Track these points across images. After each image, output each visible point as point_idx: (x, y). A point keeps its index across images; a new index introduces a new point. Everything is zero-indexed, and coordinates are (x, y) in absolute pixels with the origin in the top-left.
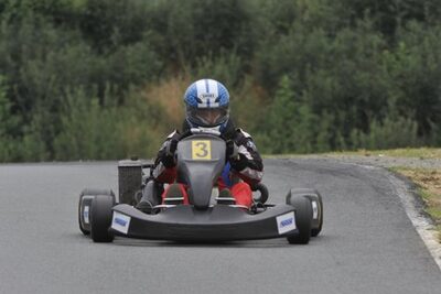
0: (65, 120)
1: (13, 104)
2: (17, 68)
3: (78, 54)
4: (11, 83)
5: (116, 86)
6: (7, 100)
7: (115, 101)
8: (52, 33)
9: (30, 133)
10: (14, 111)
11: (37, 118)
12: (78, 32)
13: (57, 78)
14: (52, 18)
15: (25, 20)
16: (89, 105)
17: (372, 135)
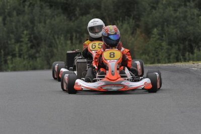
0: (55, 50)
1: (32, 44)
2: (33, 27)
3: (60, 20)
4: (30, 34)
5: (78, 35)
6: (29, 42)
7: (78, 42)
8: (48, 11)
9: (40, 57)
10: (32, 47)
11: (43, 50)
12: (60, 10)
13: (51, 32)
14: (48, 4)
15: (36, 5)
16: (66, 44)
17: (195, 55)
